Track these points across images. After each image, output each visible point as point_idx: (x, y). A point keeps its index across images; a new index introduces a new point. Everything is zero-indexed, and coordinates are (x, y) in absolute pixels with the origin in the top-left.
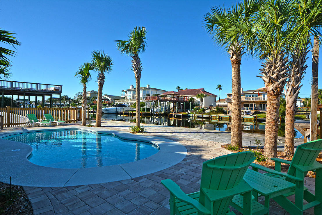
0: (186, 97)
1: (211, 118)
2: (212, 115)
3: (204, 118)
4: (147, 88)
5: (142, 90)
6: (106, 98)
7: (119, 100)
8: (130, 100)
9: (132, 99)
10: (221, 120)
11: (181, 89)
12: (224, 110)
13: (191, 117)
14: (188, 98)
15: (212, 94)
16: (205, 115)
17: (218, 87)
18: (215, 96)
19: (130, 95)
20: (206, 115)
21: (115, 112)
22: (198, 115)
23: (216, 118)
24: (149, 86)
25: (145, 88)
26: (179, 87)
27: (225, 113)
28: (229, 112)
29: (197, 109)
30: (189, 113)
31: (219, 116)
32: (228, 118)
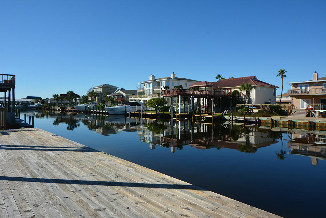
0: (228, 90)
1: (259, 122)
2: (261, 118)
3: (246, 122)
4: (172, 78)
5: (164, 82)
6: (120, 93)
7: (134, 96)
8: (149, 96)
9: (151, 94)
10: (276, 127)
11: (223, 79)
12: (283, 109)
13: (227, 120)
14: (231, 91)
15: (269, 85)
16: (248, 118)
17: (280, 74)
18: (274, 88)
19: (148, 89)
20: (251, 118)
21: (123, 113)
22: (238, 118)
23: (266, 124)
24: (174, 75)
25: (169, 78)
26: (219, 76)
27: (284, 114)
28: (291, 113)
29: (239, 108)
30: (225, 115)
31: (272, 119)
32: (287, 123)
